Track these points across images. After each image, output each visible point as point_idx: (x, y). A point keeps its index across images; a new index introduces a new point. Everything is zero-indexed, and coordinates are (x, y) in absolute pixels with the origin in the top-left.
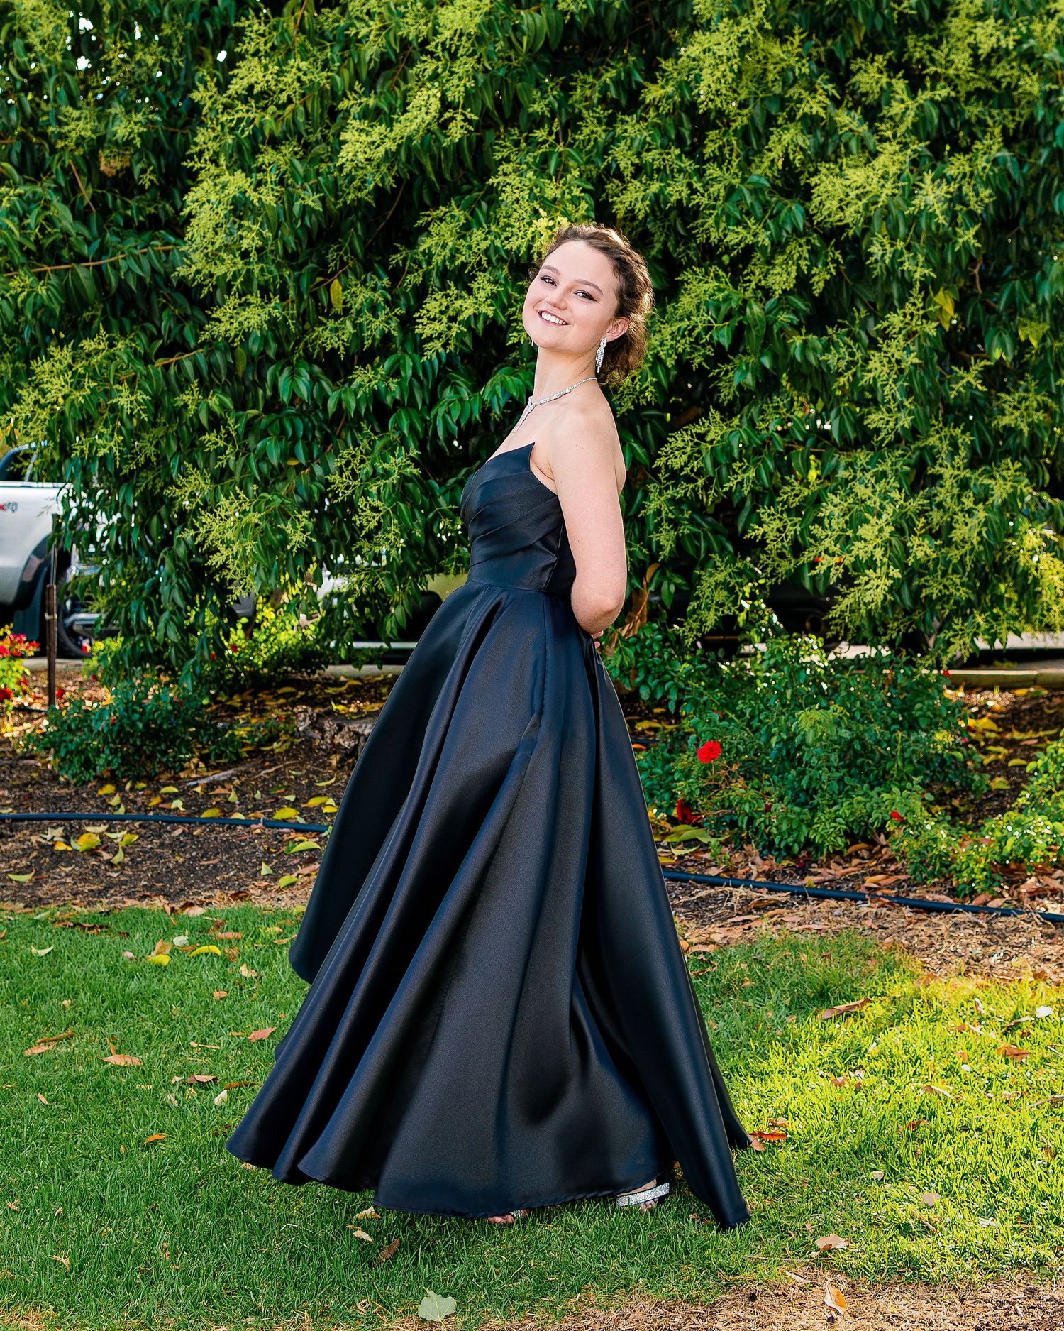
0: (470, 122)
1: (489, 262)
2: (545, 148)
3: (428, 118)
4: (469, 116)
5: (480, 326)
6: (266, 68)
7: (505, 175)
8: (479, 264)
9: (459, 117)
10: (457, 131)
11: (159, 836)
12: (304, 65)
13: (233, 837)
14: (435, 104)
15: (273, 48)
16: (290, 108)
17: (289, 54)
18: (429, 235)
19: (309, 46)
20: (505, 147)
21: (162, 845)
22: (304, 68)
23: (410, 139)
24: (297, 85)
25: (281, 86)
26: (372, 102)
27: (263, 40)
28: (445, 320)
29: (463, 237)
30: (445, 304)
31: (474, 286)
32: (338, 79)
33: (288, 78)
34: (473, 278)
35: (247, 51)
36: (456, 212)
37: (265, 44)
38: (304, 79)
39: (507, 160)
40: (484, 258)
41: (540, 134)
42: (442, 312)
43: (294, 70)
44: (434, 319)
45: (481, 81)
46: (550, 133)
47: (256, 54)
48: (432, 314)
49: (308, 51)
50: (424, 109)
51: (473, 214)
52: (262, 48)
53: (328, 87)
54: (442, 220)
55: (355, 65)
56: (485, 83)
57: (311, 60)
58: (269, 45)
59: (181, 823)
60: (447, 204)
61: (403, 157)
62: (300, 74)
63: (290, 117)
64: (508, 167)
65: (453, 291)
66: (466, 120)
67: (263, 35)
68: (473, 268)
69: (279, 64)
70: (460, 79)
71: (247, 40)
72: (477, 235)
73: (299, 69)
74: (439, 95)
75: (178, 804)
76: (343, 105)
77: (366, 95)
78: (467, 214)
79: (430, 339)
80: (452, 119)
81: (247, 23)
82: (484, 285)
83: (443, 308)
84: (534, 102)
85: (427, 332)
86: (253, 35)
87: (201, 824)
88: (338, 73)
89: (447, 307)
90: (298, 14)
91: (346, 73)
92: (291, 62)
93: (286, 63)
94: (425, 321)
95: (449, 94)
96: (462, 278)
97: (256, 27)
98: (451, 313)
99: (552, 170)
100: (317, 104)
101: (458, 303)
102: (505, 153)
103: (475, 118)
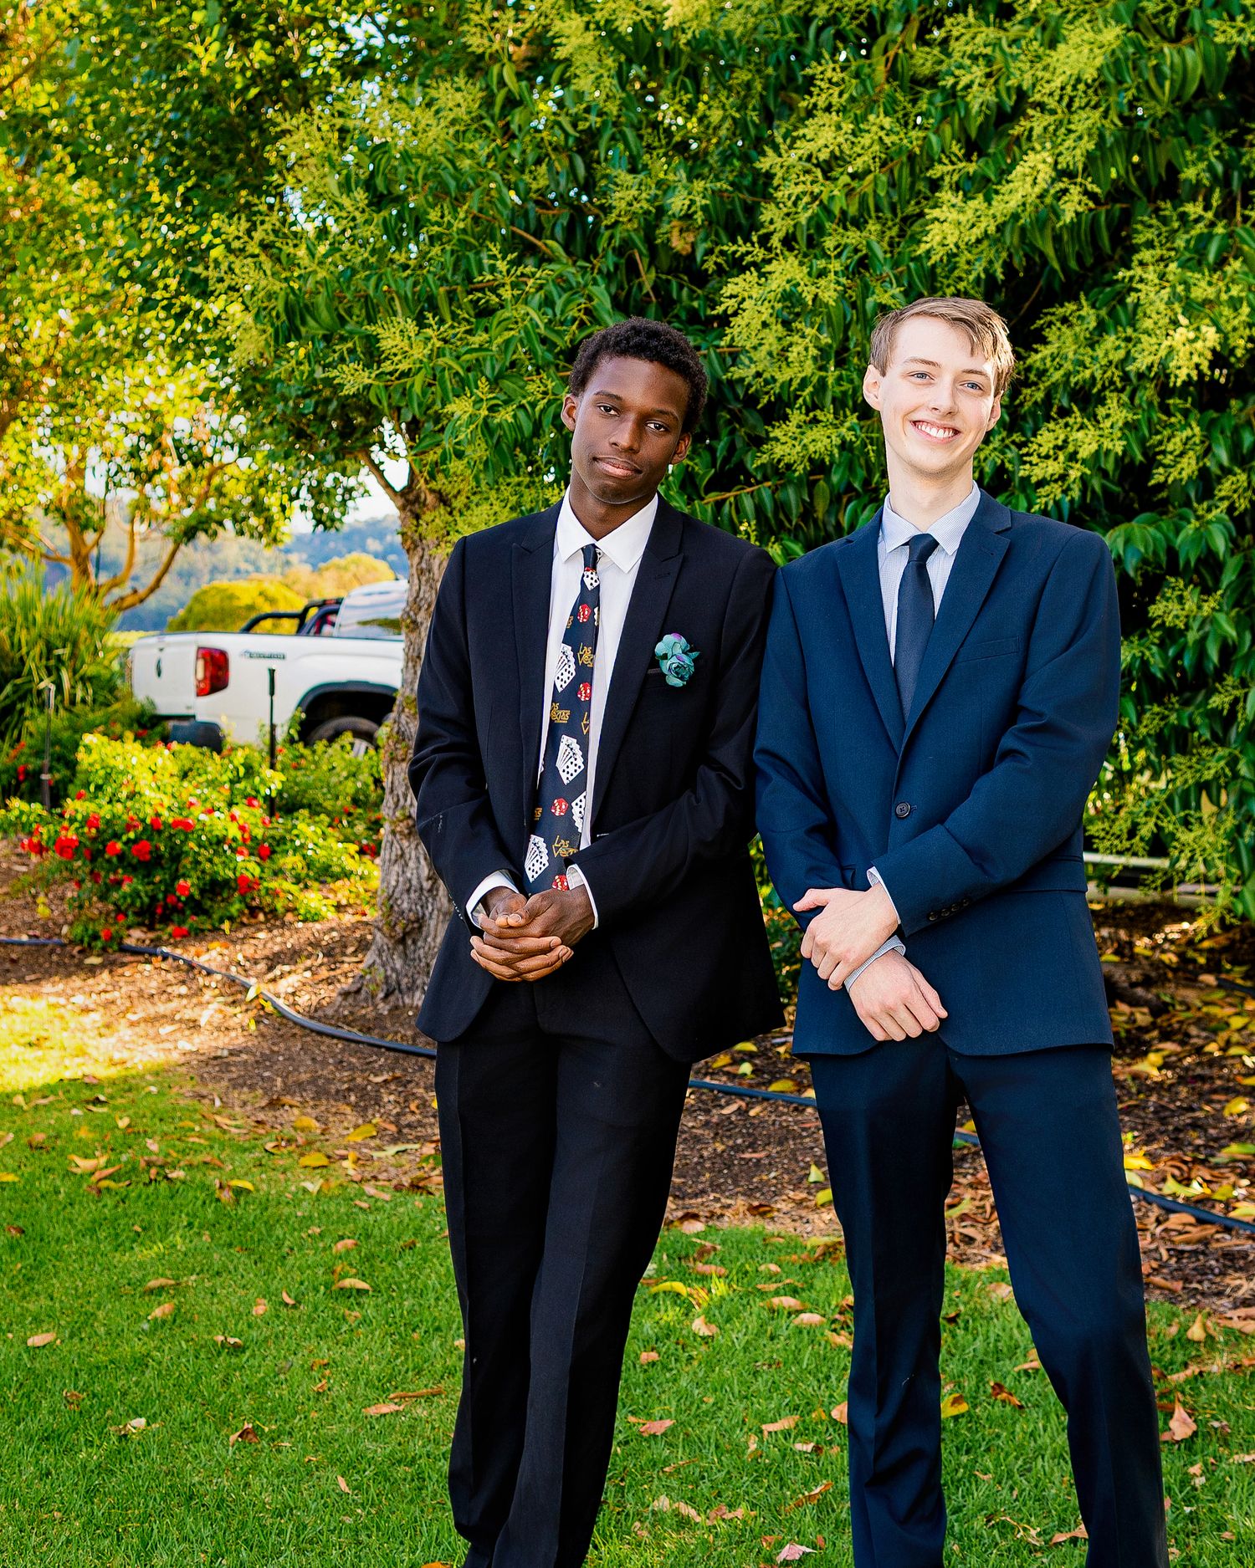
0: (1092, 196)
1: (1125, 377)
2: (1200, 228)
3: (1037, 190)
4: (1090, 187)
5: (1110, 466)
6: (839, 128)
7: (1142, 263)
8: (1112, 382)
9: (1075, 190)
10: (1072, 206)
11: (707, 1112)
12: (887, 122)
13: (796, 1123)
14: (1045, 173)
15: (852, 99)
16: (870, 177)
17: (870, 107)
18: (1044, 341)
19: (899, 96)
20: (1151, 226)
21: (706, 1124)
22: (887, 126)
23: (1015, 217)
24: (876, 147)
25: (858, 149)
26: (972, 168)
27: (836, 91)
28: (1061, 458)
29: (1092, 346)
30: (1062, 437)
31: (1101, 411)
32: (934, 138)
33: (866, 140)
34: (1102, 401)
35: (815, 105)
36: (1087, 310)
37: (841, 95)
38: (887, 140)
39: (1150, 245)
40: (1117, 373)
41: (1193, 209)
42: (1057, 448)
43: (874, 129)
44: (1047, 457)
45: (1110, 140)
46: (1207, 208)
47: (828, 109)
48: (1043, 451)
49: (895, 101)
50: (1029, 180)
51: (1112, 313)
52: (835, 100)
53: (917, 151)
54: (1065, 320)
55: (961, 119)
56: (1117, 141)
57: (900, 115)
58: (846, 96)
59: (741, 1096)
60: (1076, 299)
61: (1012, 238)
62: (882, 134)
63: (869, 190)
64: (1146, 255)
65: (1077, 417)
66: (1086, 192)
67: (837, 84)
68: (1104, 388)
69: (856, 121)
70: (1080, 138)
71: (815, 90)
72: (1110, 340)
73: (882, 128)
74: (1050, 160)
75: (746, 1068)
76: (937, 171)
77: (968, 158)
78: (1103, 312)
79: (1042, 483)
80: (1065, 191)
81: (820, 69)
82: (1115, 412)
83: (1060, 443)
84: (1187, 164)
85: (1038, 473)
86: (824, 85)
87: (766, 1099)
88: (937, 132)
89: (1065, 441)
90: (891, 54)
91: (947, 130)
92: (872, 118)
93: (865, 119)
94: (1034, 459)
95: (1060, 159)
96: (1086, 399)
97: (829, 74)
98: (1071, 448)
99: (1211, 257)
100: (906, 171)
101: (1080, 435)
102: (1149, 235)
103: (1097, 190)
